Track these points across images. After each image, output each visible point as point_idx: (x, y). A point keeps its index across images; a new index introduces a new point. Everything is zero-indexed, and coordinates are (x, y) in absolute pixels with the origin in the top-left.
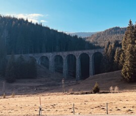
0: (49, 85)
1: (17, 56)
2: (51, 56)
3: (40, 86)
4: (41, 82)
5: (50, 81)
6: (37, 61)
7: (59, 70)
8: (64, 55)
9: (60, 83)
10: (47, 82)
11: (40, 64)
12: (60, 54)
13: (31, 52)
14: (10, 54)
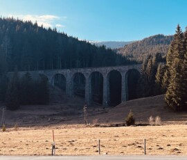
0: (65, 114)
1: (22, 74)
2: (68, 74)
3: (54, 115)
4: (54, 109)
5: (67, 108)
6: (50, 81)
7: (80, 93)
8: (87, 72)
9: (80, 112)
10: (64, 110)
11: (53, 84)
12: (82, 70)
13: (41, 69)
14: (13, 70)
